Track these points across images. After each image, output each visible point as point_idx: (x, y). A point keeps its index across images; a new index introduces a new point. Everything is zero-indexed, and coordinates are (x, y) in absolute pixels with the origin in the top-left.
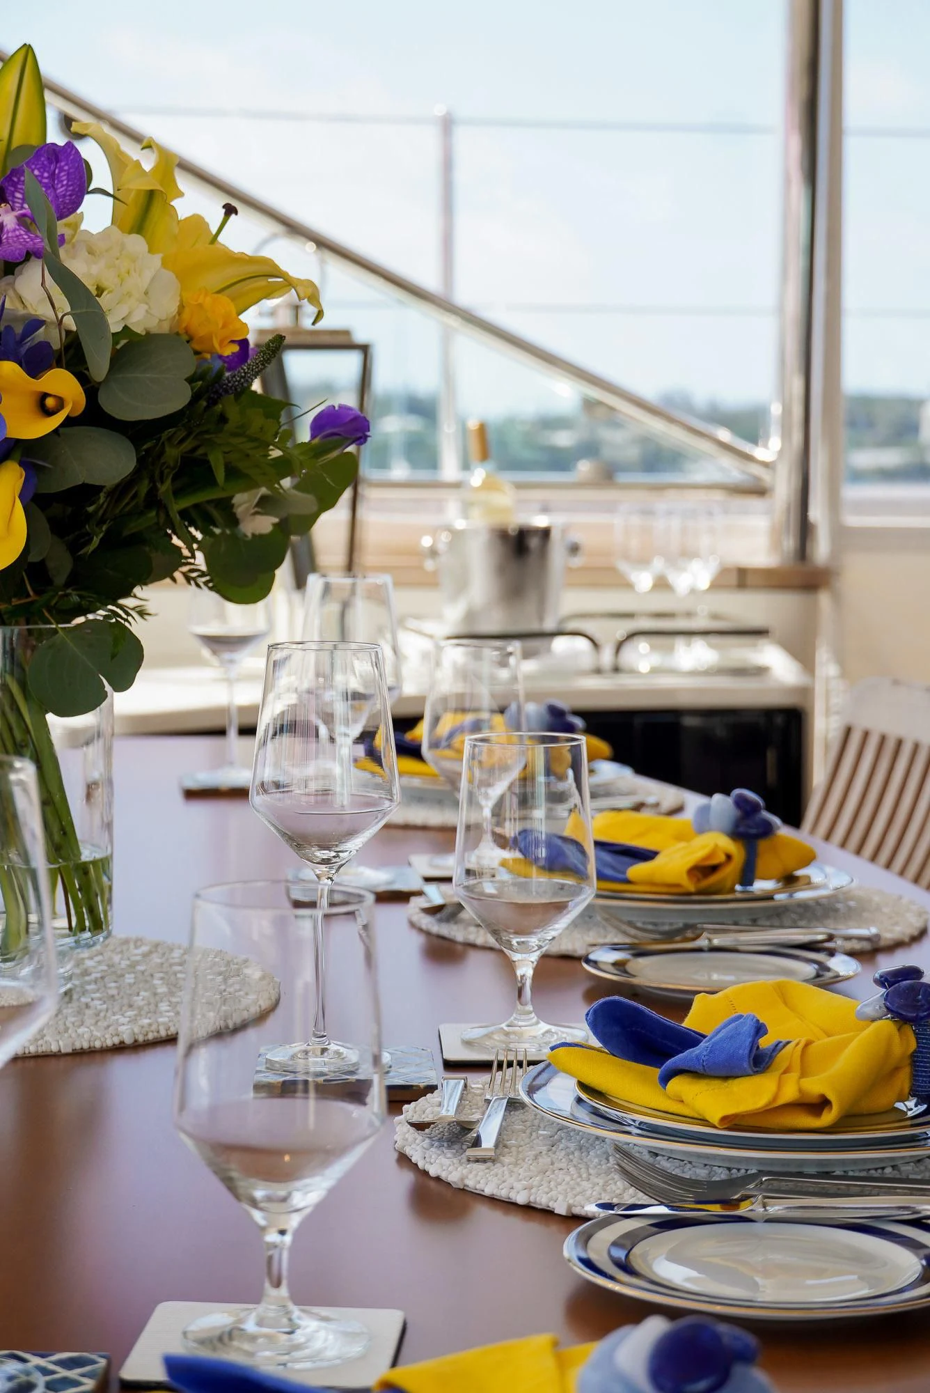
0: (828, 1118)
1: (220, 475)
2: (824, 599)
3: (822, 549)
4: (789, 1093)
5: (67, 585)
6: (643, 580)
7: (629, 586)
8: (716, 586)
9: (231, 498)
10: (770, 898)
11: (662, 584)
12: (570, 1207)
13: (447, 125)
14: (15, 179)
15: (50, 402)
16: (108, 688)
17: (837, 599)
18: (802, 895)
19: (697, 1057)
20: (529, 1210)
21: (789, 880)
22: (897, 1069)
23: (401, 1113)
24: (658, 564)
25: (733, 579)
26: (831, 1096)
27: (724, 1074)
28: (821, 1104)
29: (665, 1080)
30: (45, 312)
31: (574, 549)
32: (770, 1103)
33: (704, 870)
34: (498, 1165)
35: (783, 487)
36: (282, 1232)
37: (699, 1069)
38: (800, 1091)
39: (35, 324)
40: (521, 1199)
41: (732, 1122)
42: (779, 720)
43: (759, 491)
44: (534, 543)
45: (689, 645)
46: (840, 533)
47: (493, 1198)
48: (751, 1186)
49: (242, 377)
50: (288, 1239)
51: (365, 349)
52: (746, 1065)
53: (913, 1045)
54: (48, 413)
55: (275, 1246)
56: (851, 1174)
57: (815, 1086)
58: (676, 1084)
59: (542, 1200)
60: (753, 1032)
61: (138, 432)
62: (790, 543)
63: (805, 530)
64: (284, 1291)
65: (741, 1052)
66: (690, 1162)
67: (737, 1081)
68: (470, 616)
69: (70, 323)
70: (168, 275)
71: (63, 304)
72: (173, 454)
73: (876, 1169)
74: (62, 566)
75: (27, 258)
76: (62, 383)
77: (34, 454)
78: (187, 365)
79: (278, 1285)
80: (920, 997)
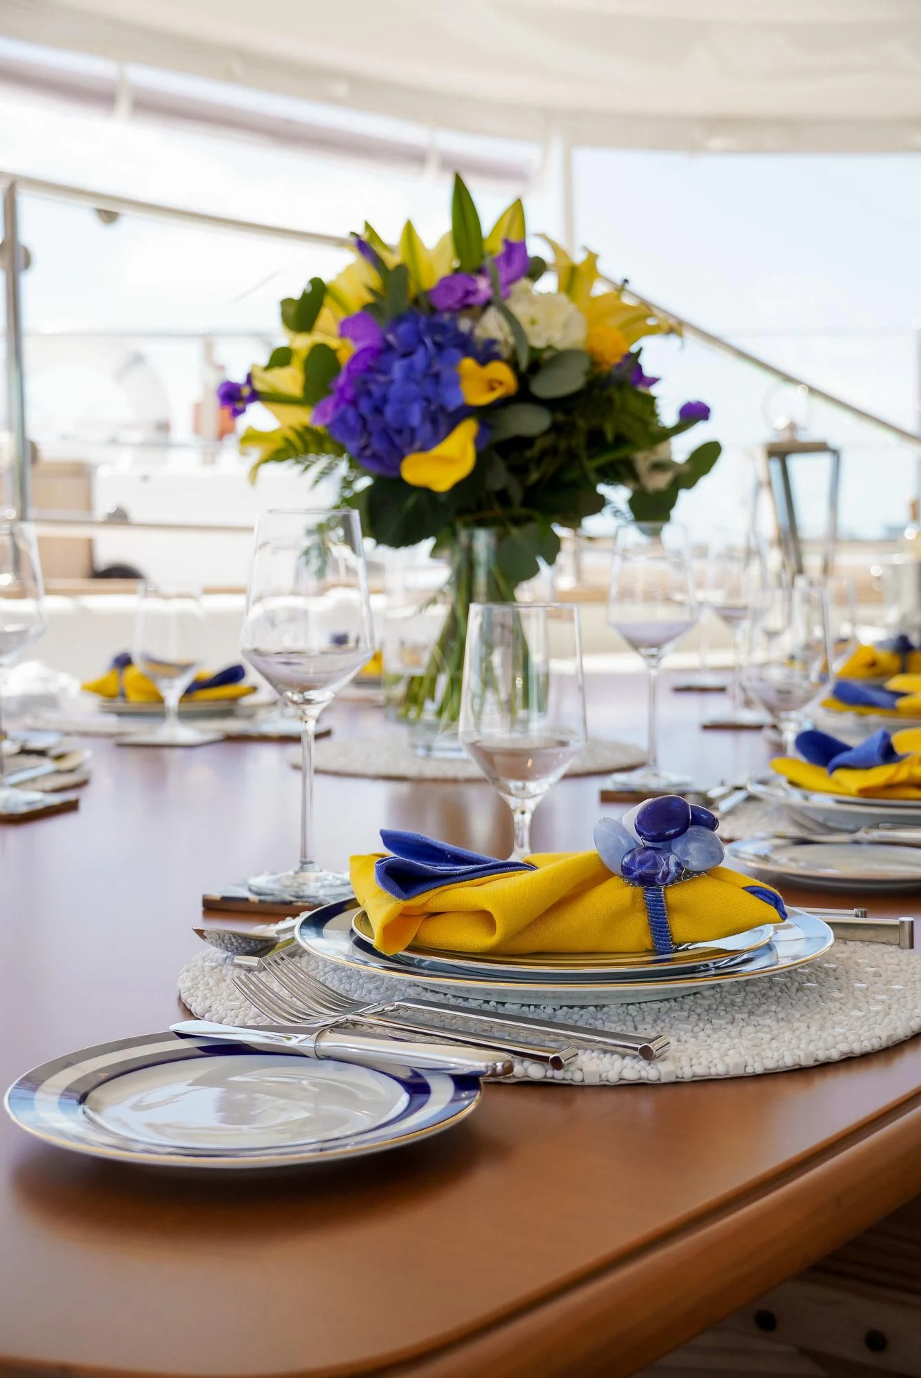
4: (904, 776)
5: (520, 504)
15: (495, 384)
16: (540, 561)
27: (865, 766)
29: (832, 770)
30: (498, 335)
37: (850, 764)
39: (492, 342)
51: (836, 453)
54: (492, 389)
61: (551, 404)
69: (512, 342)
70: (580, 316)
71: (507, 330)
74: (517, 493)
75: (487, 304)
76: (501, 372)
77: (485, 415)
78: (584, 365)
79: (522, 846)
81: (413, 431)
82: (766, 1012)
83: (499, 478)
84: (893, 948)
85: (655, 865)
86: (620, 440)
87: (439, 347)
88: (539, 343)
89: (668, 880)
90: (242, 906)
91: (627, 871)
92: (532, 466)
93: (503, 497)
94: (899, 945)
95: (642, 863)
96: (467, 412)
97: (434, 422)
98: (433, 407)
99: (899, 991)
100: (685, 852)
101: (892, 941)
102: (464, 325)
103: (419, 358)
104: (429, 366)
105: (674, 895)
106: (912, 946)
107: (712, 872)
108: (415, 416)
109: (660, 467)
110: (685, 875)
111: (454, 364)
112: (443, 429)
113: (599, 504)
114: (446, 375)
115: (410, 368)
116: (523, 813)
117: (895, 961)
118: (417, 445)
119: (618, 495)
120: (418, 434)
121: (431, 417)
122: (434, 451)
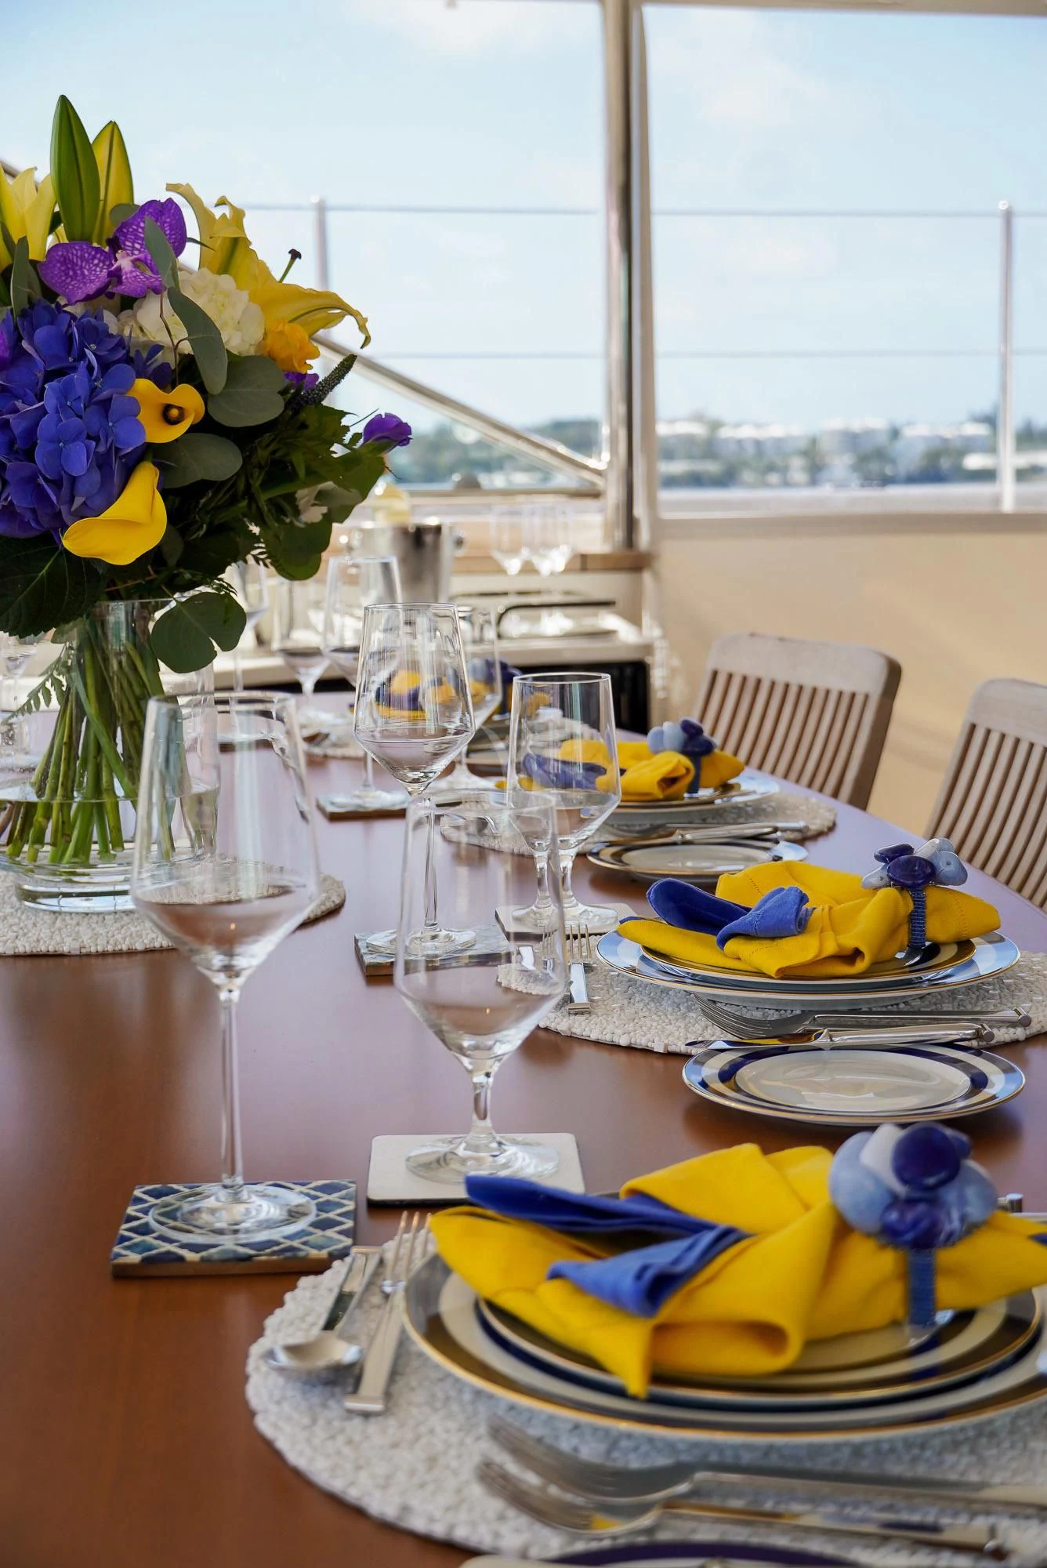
0: (861, 966)
1: (302, 473)
2: (647, 576)
3: (644, 538)
4: (830, 948)
5: (178, 565)
6: (513, 565)
7: (501, 571)
8: (568, 570)
9: (295, 492)
10: (711, 802)
11: (528, 569)
12: (666, 1046)
13: (322, 209)
14: (125, 230)
15: (174, 412)
16: (217, 648)
17: (657, 576)
18: (738, 800)
19: (751, 923)
20: (630, 1049)
21: (726, 788)
22: (900, 925)
24: (525, 553)
25: (578, 565)
26: (862, 948)
27: (771, 935)
28: (857, 954)
29: (722, 943)
30: (162, 338)
31: (459, 543)
32: (817, 956)
33: (669, 781)
34: (593, 1016)
35: (614, 493)
36: (488, 1075)
37: (752, 931)
38: (839, 945)
39: (157, 348)
41: (784, 973)
42: (628, 671)
43: (594, 494)
44: (429, 539)
45: (550, 615)
46: (657, 524)
47: (599, 1042)
48: (807, 1023)
49: (320, 390)
50: (491, 1080)
52: (792, 927)
53: (911, 907)
54: (175, 422)
55: (482, 1086)
56: (874, 1009)
57: (850, 941)
58: (732, 945)
59: (641, 1041)
60: (797, 901)
61: (244, 438)
62: (619, 535)
63: (631, 524)
64: (488, 1122)
65: (788, 917)
66: (745, 1007)
67: (784, 941)
69: (186, 348)
70: (255, 308)
71: (180, 331)
72: (262, 455)
73: (892, 1005)
76: (188, 395)
79: (484, 1117)
80: (916, 868)
81: (73, 480)
90: (175, 1269)
96: (145, 452)
97: (104, 468)
98: (102, 449)
103: (77, 380)
104: (93, 390)
108: (79, 461)
109: (323, 496)
110: (966, 1230)
112: (117, 480)
113: (244, 548)
114: (117, 402)
115: (65, 393)
118: (78, 501)
120: (81, 487)
121: (102, 463)
122: (110, 513)
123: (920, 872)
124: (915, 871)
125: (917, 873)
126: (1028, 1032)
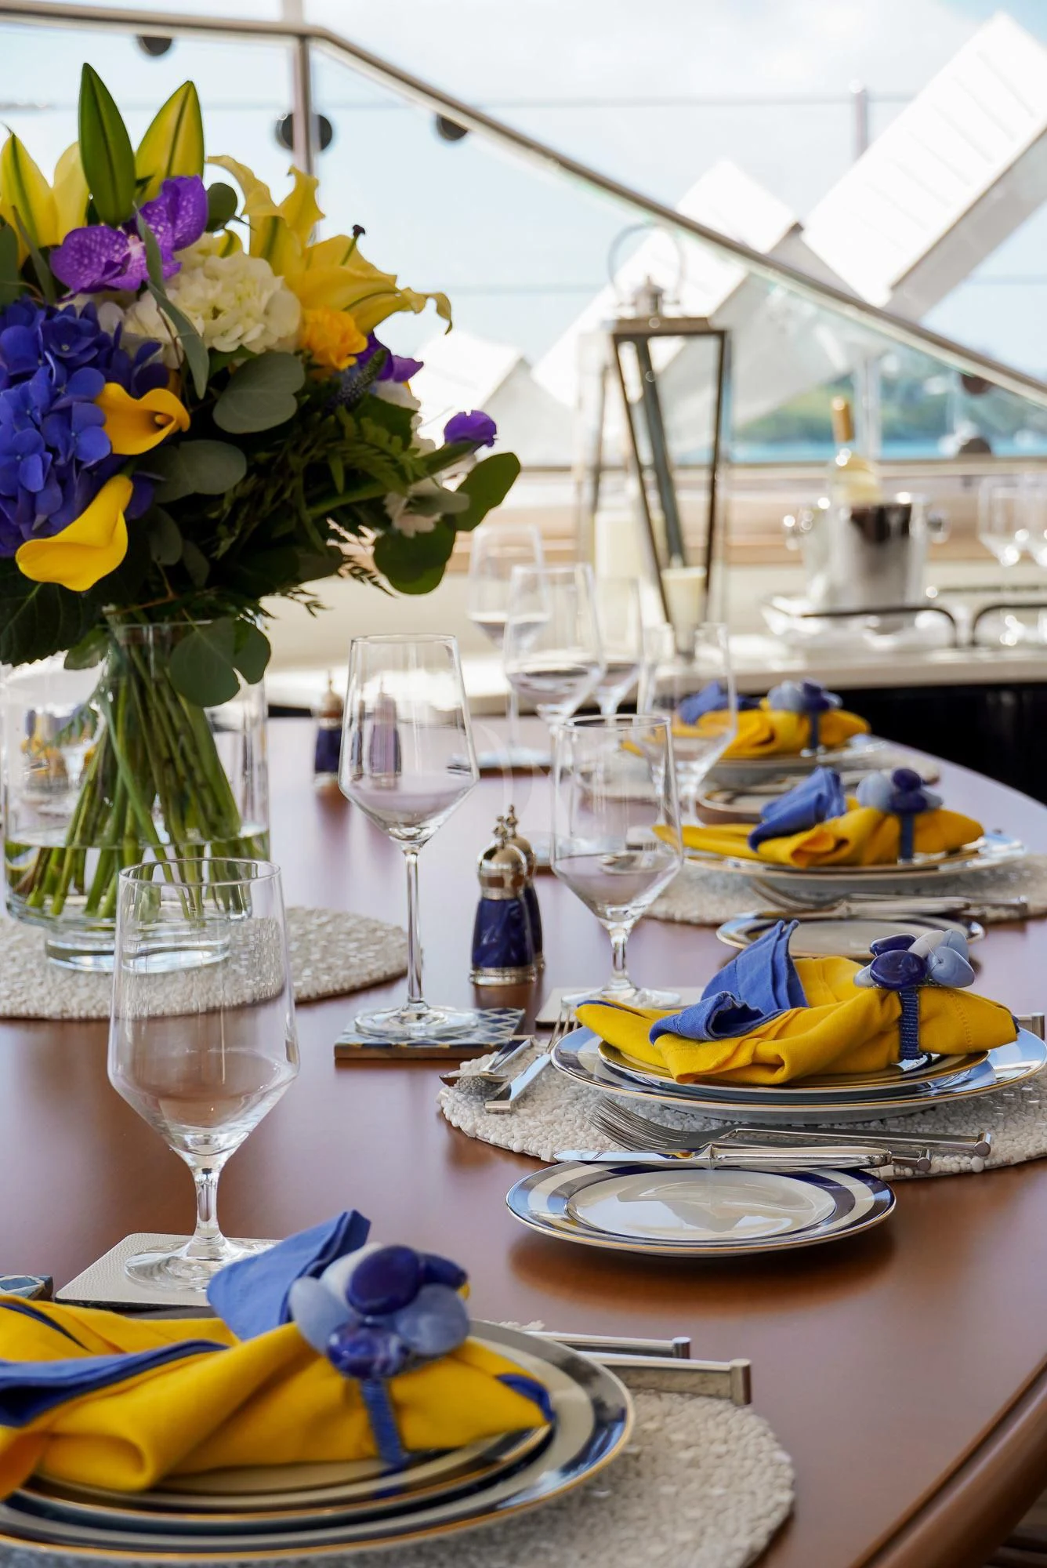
7: (992, 559)
11: (1027, 559)
12: (553, 1154)
13: (864, 100)
14: (149, 212)
15: (158, 419)
16: (242, 680)
22: (883, 1033)
23: (459, 1069)
24: (1021, 536)
26: (785, 1058)
28: (775, 1064)
30: (161, 334)
31: (937, 524)
39: (152, 346)
40: (516, 1147)
44: (894, 520)
47: (496, 1147)
48: (723, 1137)
50: (214, 1177)
51: (721, 335)
53: (898, 1011)
54: (155, 427)
55: (201, 1185)
61: (247, 443)
64: (213, 1224)
66: (693, 1116)
68: (832, 592)
70: (290, 297)
74: (199, 566)
75: (143, 287)
76: (165, 401)
77: (141, 468)
78: (297, 378)
79: (207, 1218)
80: (901, 966)
81: (32, 497)
82: (536, 1551)
83: (171, 548)
84: (720, 1405)
85: (371, 1349)
86: (356, 477)
87: (69, 366)
88: (226, 345)
89: (390, 1370)
91: (334, 1356)
92: (222, 529)
93: (179, 575)
94: (731, 1398)
95: (354, 1347)
96: (116, 465)
97: (64, 482)
98: (61, 461)
99: (720, 1497)
100: (414, 1330)
101: (723, 1392)
102: (108, 317)
103: (36, 387)
104: (55, 397)
105: (402, 1389)
106: (748, 1400)
107: (456, 1354)
108: (35, 476)
109: (422, 504)
110: (412, 1361)
111: (92, 396)
112: (78, 496)
113: (331, 564)
114: (80, 410)
115: (25, 399)
116: (207, 1171)
117: (721, 1433)
118: (40, 519)
119: (361, 546)
120: (41, 504)
121: (60, 477)
122: (67, 534)
123: (903, 971)
124: (898, 969)
125: (899, 972)
126: (987, 1163)
